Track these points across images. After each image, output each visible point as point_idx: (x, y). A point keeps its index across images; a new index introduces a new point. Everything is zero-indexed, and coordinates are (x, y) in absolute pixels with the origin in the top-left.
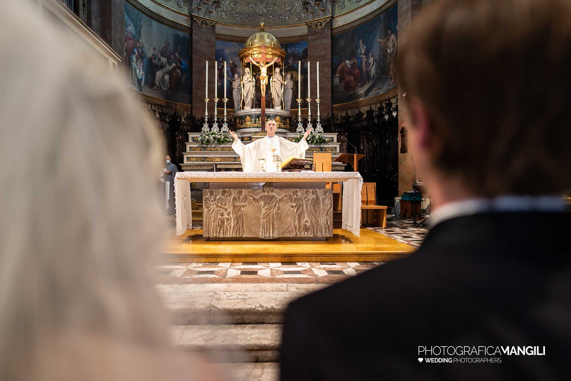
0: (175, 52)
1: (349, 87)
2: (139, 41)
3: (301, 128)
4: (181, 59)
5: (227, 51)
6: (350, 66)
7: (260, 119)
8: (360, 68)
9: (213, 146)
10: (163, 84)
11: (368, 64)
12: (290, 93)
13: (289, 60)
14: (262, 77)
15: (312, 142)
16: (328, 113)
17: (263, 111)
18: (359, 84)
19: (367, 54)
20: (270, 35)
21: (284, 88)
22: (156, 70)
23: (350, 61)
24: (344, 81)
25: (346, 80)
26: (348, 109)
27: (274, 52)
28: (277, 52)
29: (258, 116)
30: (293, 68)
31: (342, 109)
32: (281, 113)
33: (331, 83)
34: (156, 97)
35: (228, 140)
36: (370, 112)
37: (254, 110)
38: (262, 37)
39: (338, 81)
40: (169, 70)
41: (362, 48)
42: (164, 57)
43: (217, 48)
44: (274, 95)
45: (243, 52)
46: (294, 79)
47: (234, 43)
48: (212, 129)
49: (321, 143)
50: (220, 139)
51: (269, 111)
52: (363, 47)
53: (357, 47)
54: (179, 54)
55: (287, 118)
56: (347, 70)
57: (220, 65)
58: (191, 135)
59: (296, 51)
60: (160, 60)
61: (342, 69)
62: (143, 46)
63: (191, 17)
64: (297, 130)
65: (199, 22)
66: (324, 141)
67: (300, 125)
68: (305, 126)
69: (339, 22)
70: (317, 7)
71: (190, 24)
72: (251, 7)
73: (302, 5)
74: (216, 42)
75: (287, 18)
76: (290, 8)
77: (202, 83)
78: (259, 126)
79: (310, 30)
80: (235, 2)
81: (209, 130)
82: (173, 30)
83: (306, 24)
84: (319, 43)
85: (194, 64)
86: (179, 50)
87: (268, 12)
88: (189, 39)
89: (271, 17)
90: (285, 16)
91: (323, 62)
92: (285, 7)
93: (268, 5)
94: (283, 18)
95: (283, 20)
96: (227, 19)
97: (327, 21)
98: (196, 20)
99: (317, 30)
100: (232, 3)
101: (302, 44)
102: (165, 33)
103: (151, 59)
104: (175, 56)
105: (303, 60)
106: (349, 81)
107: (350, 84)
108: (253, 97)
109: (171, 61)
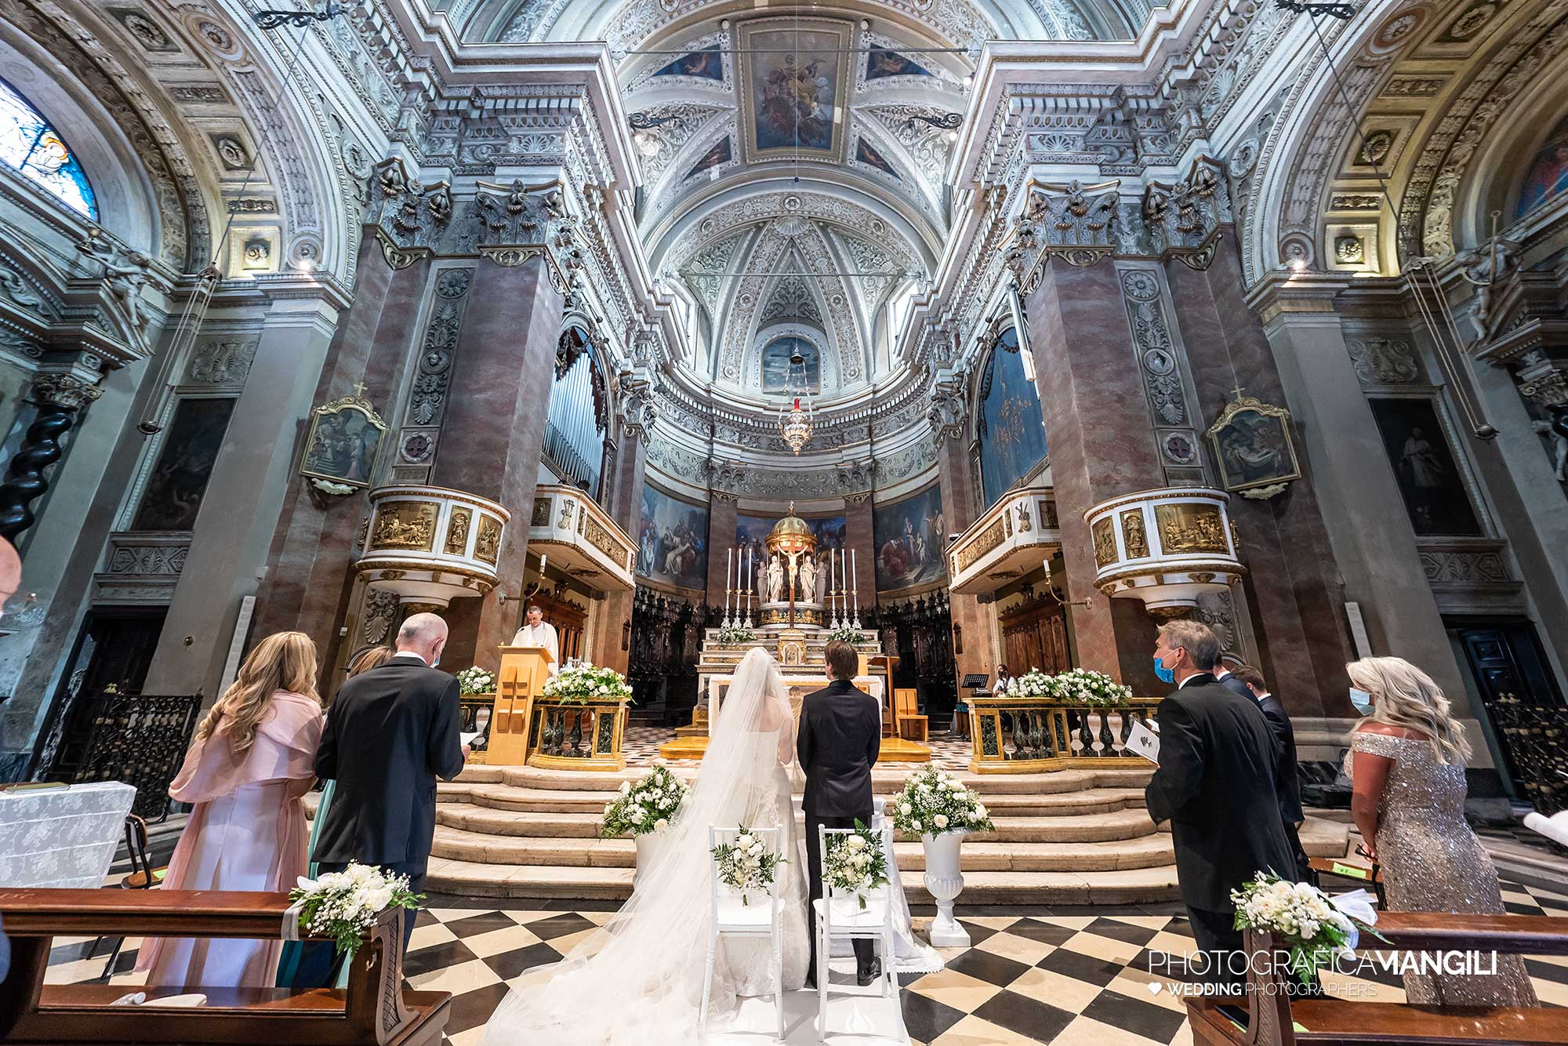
0: (690, 531)
1: (896, 571)
2: (652, 521)
3: (835, 624)
4: (697, 538)
5: (750, 528)
6: (896, 547)
7: (789, 613)
8: (908, 550)
9: (734, 644)
10: (674, 566)
11: (916, 545)
12: (823, 583)
14: (791, 566)
16: (872, 603)
17: (792, 605)
18: (907, 568)
19: (914, 533)
20: (802, 520)
21: (816, 578)
22: (668, 551)
23: (895, 541)
24: (890, 564)
25: (892, 562)
26: (897, 598)
28: (807, 539)
29: (786, 611)
30: (825, 557)
31: (888, 597)
34: (664, 582)
35: (751, 637)
36: (921, 602)
37: (781, 603)
38: (791, 524)
40: (682, 551)
42: (678, 536)
43: (739, 524)
44: (804, 586)
48: (733, 624)
49: (858, 642)
50: (743, 636)
51: (798, 605)
52: (909, 526)
53: (903, 525)
54: (694, 533)
55: (820, 612)
56: (893, 552)
57: (742, 544)
58: (709, 631)
59: (832, 528)
60: (672, 540)
61: (887, 549)
62: (656, 526)
63: (711, 491)
64: (832, 626)
65: (719, 497)
66: (862, 640)
67: (835, 621)
68: (840, 622)
69: (881, 497)
70: (854, 480)
71: (708, 499)
72: (779, 479)
73: (838, 478)
74: (738, 519)
75: (821, 491)
76: (824, 480)
77: (719, 565)
78: (787, 621)
79: (848, 504)
80: (761, 474)
81: (729, 625)
82: (690, 506)
83: (844, 498)
84: (858, 520)
85: (711, 543)
86: (694, 528)
87: (799, 484)
88: (707, 515)
89: (802, 489)
90: (819, 489)
91: (864, 542)
92: (818, 478)
93: (799, 477)
94: (816, 490)
95: (817, 494)
96: (751, 492)
97: (867, 496)
98: (716, 495)
99: (856, 505)
100: (757, 475)
101: (837, 519)
102: (680, 511)
103: (663, 540)
104: (689, 535)
105: (841, 539)
106: (896, 564)
107: (897, 568)
108: (780, 588)
109: (685, 540)
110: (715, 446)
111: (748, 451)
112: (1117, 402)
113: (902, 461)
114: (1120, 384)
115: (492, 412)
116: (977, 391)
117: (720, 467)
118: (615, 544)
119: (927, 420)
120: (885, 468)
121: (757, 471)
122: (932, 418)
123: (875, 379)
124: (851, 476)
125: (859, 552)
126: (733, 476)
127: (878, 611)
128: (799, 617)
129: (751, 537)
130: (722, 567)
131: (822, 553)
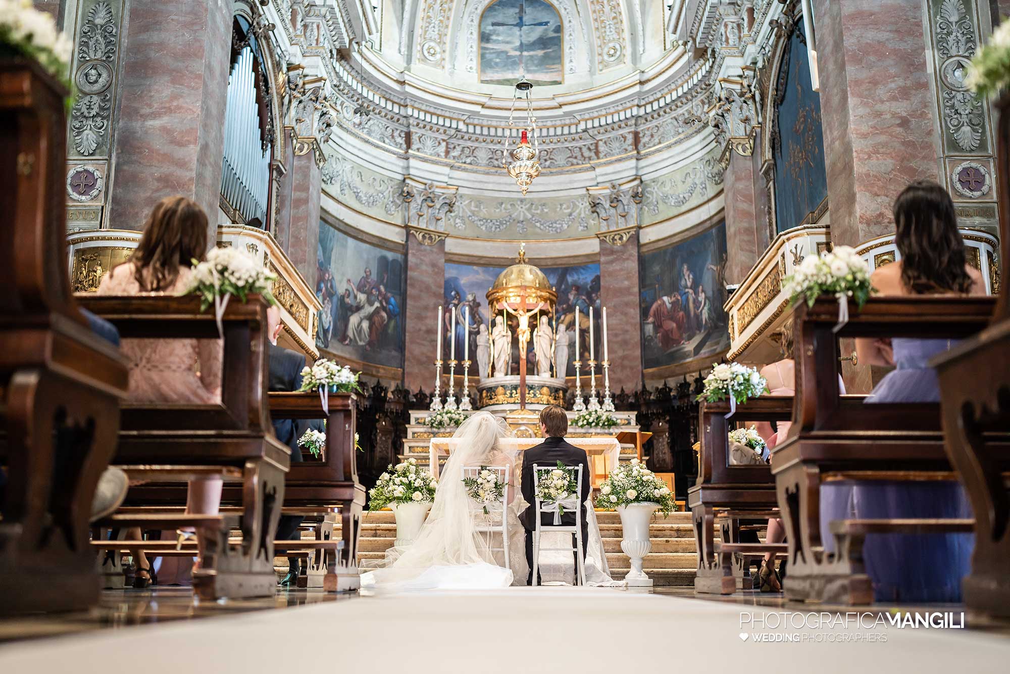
0: (380, 285)
1: (668, 340)
2: (327, 270)
3: (580, 405)
4: (389, 295)
5: (463, 281)
6: (671, 305)
7: (519, 391)
8: (686, 309)
9: (448, 430)
10: (359, 336)
11: (697, 303)
12: (564, 352)
13: (569, 294)
14: (522, 330)
15: (597, 424)
16: (637, 384)
17: (523, 380)
18: (685, 336)
19: (695, 287)
20: (535, 268)
21: (556, 346)
22: (349, 313)
23: (669, 298)
24: (661, 330)
25: (664, 327)
26: (669, 376)
28: (543, 294)
29: (515, 388)
31: (660, 377)
32: (550, 382)
33: (639, 333)
36: (700, 381)
37: (509, 377)
38: (521, 272)
40: (369, 313)
41: (687, 278)
42: (363, 292)
43: (447, 275)
44: (539, 356)
45: (493, 293)
47: (475, 268)
48: (446, 406)
49: (609, 426)
51: (531, 379)
52: (689, 276)
53: (680, 276)
54: (386, 288)
55: (560, 389)
56: (666, 313)
57: (452, 303)
58: (414, 415)
59: (581, 280)
60: (355, 297)
61: (657, 309)
62: (333, 278)
63: (407, 227)
64: (575, 408)
65: (420, 237)
66: (615, 424)
67: (579, 402)
68: (587, 402)
69: (649, 236)
70: (613, 211)
71: (405, 240)
72: (505, 209)
73: (590, 207)
74: (446, 267)
75: (565, 226)
76: (569, 210)
77: (421, 332)
78: (517, 401)
79: (604, 246)
80: (479, 202)
81: (441, 406)
82: (378, 250)
83: (597, 236)
84: (618, 268)
85: (410, 302)
86: (385, 281)
87: (533, 216)
88: (402, 263)
89: (538, 224)
90: (562, 224)
91: (626, 299)
92: (561, 208)
93: (534, 206)
94: (558, 226)
95: (559, 231)
96: (465, 229)
97: (631, 233)
98: (415, 233)
99: (615, 247)
100: (473, 203)
101: (590, 268)
102: (365, 256)
103: (343, 297)
104: (379, 290)
105: (594, 295)
106: (669, 330)
107: (670, 335)
108: (507, 359)
109: (373, 298)
110: (413, 162)
111: (459, 168)
112: (900, 125)
113: (680, 184)
114: (905, 104)
115: (172, 142)
116: (771, 92)
117: (420, 193)
118: (296, 300)
119: (710, 129)
120: (654, 193)
121: (472, 198)
122: (716, 126)
123: (643, 63)
124: (608, 205)
125: (618, 314)
126: (438, 206)
127: (643, 395)
128: (533, 395)
129: (465, 293)
130: (426, 336)
131: (563, 314)
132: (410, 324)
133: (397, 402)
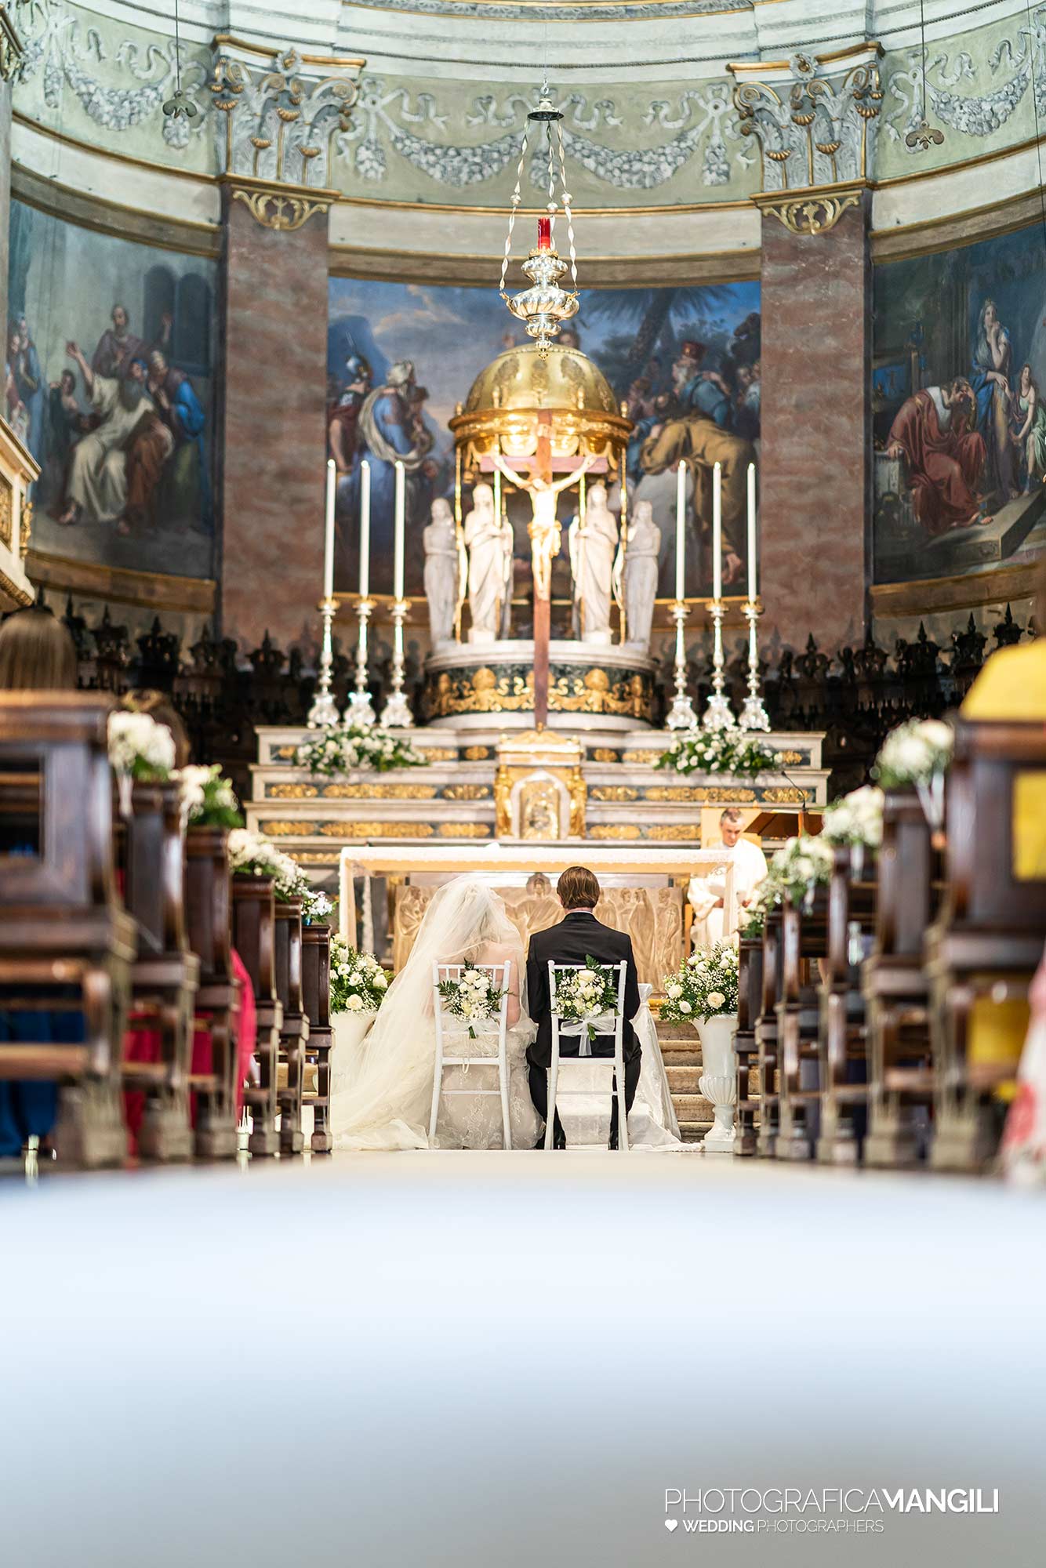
0: (152, 349)
1: (940, 507)
2: (17, 328)
3: (683, 713)
4: (177, 376)
5: (379, 328)
6: (948, 412)
7: (530, 679)
8: (986, 428)
9: (354, 778)
10: (101, 496)
11: (1015, 415)
12: (647, 575)
13: (675, 366)
14: (539, 527)
15: (724, 766)
16: (851, 625)
17: (542, 652)
18: (981, 500)
19: (1011, 369)
21: (627, 555)
22: (74, 436)
23: (944, 393)
24: (922, 479)
25: (930, 471)
26: (938, 609)
27: (586, 426)
28: (596, 426)
29: (522, 672)
30: (692, 407)
31: (914, 608)
32: (610, 657)
33: (862, 484)
35: (408, 757)
37: (506, 644)
39: (895, 478)
40: (125, 431)
41: (992, 340)
42: (108, 375)
43: (335, 313)
45: (468, 422)
46: (698, 456)
47: (413, 289)
48: (347, 715)
49: (754, 771)
50: (381, 753)
51: (562, 651)
52: (997, 336)
53: (975, 333)
54: (168, 354)
55: (633, 673)
56: (935, 433)
57: (348, 392)
58: (268, 738)
59: (708, 326)
60: (89, 390)
61: (913, 420)
62: (32, 344)
63: (223, 182)
64: (672, 721)
65: (260, 209)
66: (768, 765)
67: (681, 704)
68: (701, 707)
69: (897, 211)
70: (799, 134)
71: (217, 215)
72: (497, 116)
73: (736, 118)
74: (332, 290)
75: (667, 171)
76: (679, 124)
77: (266, 479)
78: (525, 706)
79: (773, 233)
80: (423, 96)
81: (335, 717)
82: (146, 251)
83: (756, 202)
84: (809, 298)
85: (233, 396)
86: (166, 338)
87: (576, 137)
88: (211, 284)
89: (590, 163)
90: (657, 164)
91: (829, 388)
92: (655, 117)
93: (580, 107)
94: (647, 168)
95: (648, 182)
96: (385, 176)
97: (847, 203)
98: (246, 197)
99: (804, 238)
100: (406, 101)
101: (730, 292)
102: (112, 271)
103: (57, 394)
104: (150, 365)
105: (742, 371)
106: (941, 482)
107: (945, 497)
108: (502, 596)
109: (135, 388)
113: (984, 70)
117: (259, 81)
121: (404, 87)
124: (788, 117)
125: (809, 428)
126: (309, 116)
127: (864, 658)
128: (565, 691)
129: (383, 361)
130: (278, 486)
131: (656, 423)
132: (236, 457)
133: (205, 677)
